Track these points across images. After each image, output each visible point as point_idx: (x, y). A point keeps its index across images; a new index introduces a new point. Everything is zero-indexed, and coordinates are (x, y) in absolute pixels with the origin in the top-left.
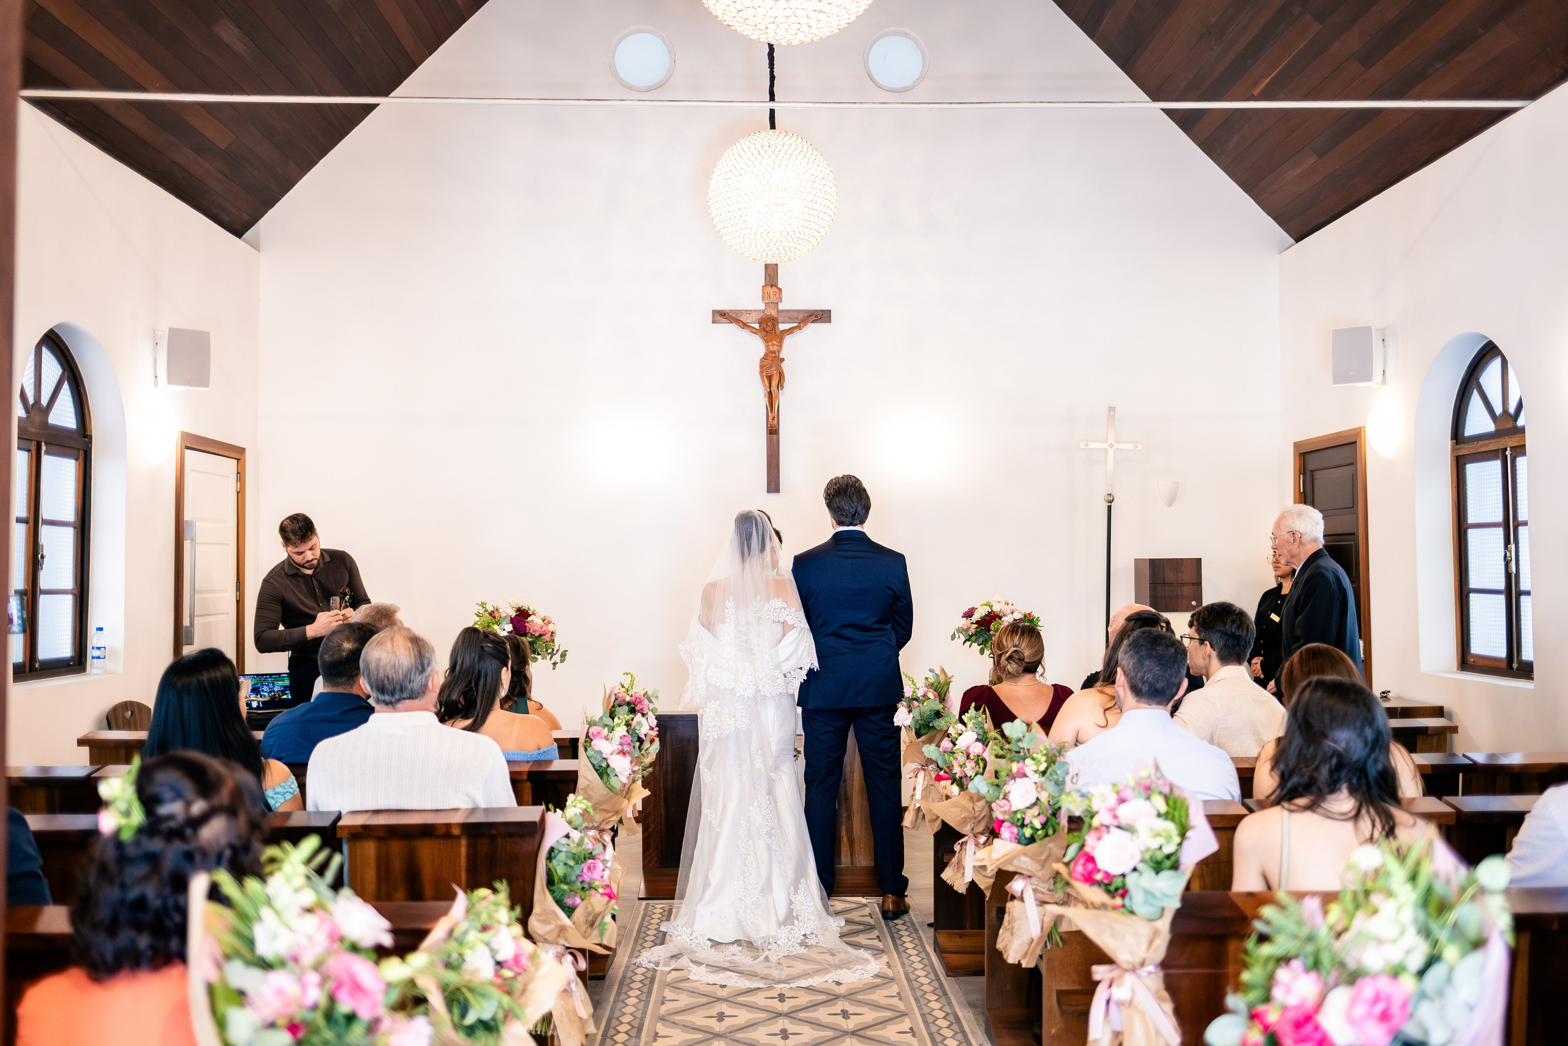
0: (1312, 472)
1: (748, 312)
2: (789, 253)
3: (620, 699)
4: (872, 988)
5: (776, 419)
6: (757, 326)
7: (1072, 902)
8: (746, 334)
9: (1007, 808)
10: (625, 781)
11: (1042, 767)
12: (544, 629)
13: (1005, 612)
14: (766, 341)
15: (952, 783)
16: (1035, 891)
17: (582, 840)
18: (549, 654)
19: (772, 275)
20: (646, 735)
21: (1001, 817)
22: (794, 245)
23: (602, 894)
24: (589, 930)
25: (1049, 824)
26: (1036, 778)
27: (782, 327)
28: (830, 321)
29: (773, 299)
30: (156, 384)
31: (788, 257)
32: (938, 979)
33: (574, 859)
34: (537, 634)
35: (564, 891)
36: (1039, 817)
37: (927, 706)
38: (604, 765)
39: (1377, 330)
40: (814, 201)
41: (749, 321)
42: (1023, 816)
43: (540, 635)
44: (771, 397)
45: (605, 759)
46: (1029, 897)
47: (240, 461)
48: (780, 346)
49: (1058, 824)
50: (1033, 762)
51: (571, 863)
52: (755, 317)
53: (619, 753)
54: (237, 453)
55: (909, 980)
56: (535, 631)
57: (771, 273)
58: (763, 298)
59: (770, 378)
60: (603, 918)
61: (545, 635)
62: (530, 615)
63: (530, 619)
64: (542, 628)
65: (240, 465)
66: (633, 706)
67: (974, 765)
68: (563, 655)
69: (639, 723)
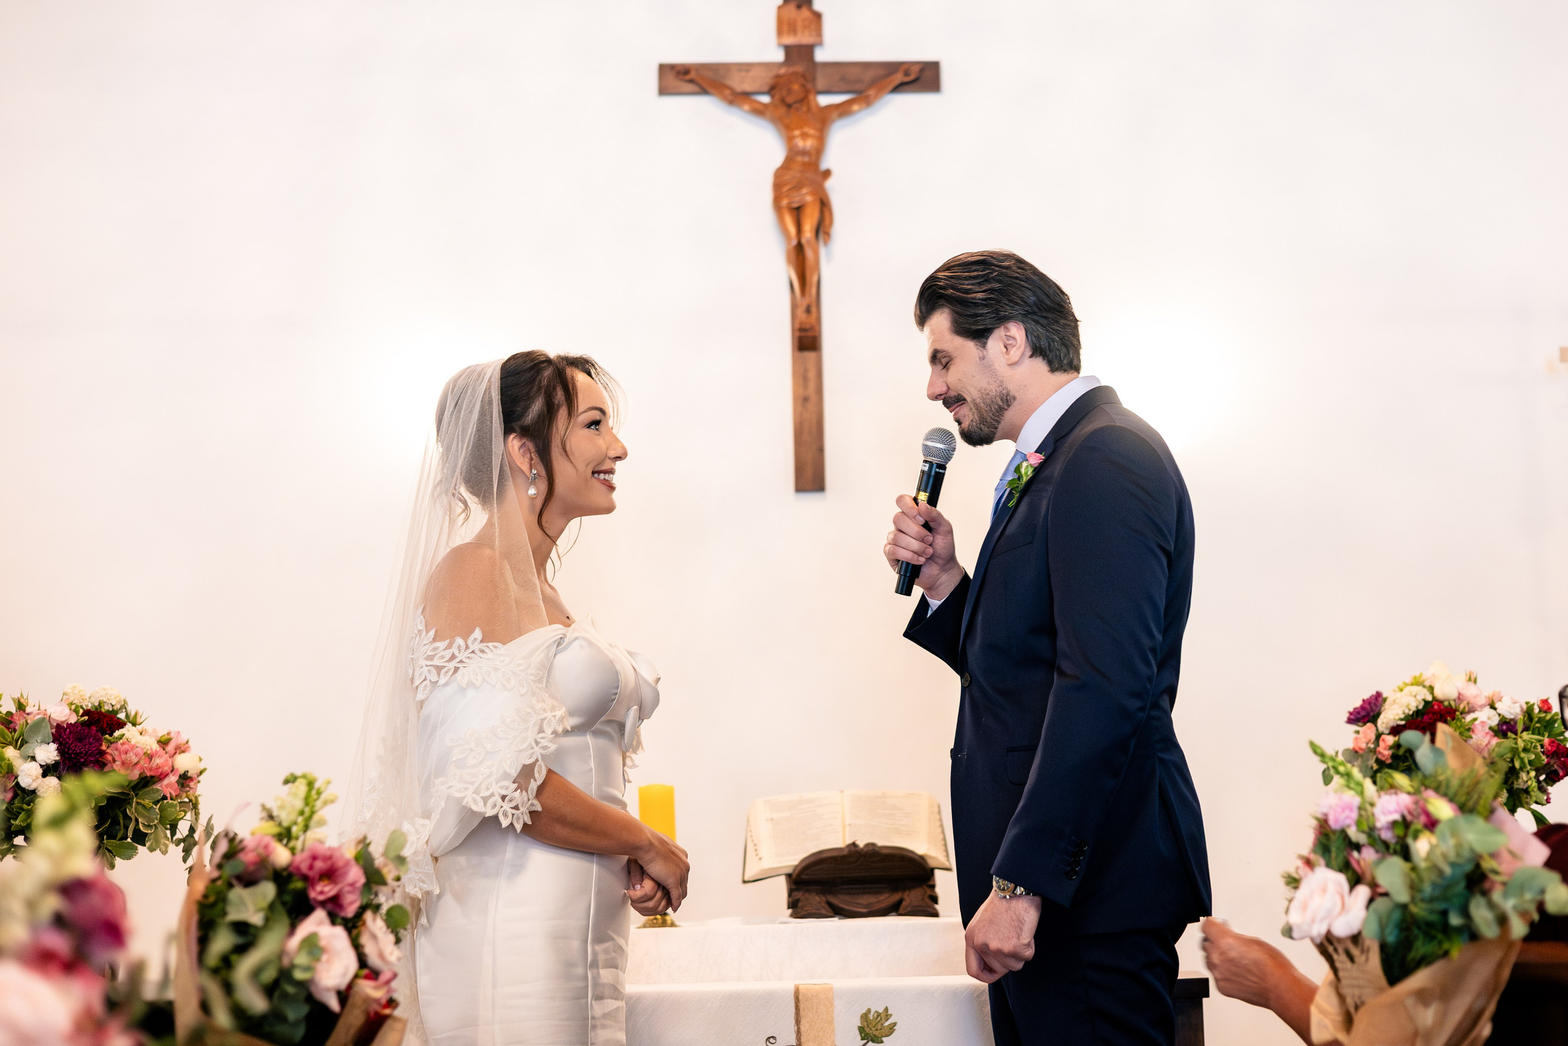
1: (745, 67)
5: (813, 312)
6: (765, 97)
13: (1472, 701)
14: (788, 133)
27: (823, 99)
28: (936, 89)
29: (804, 38)
41: (746, 88)
43: (145, 780)
48: (821, 143)
52: (760, 78)
58: (779, 35)
59: (798, 212)
61: (160, 777)
62: (121, 725)
63: (117, 730)
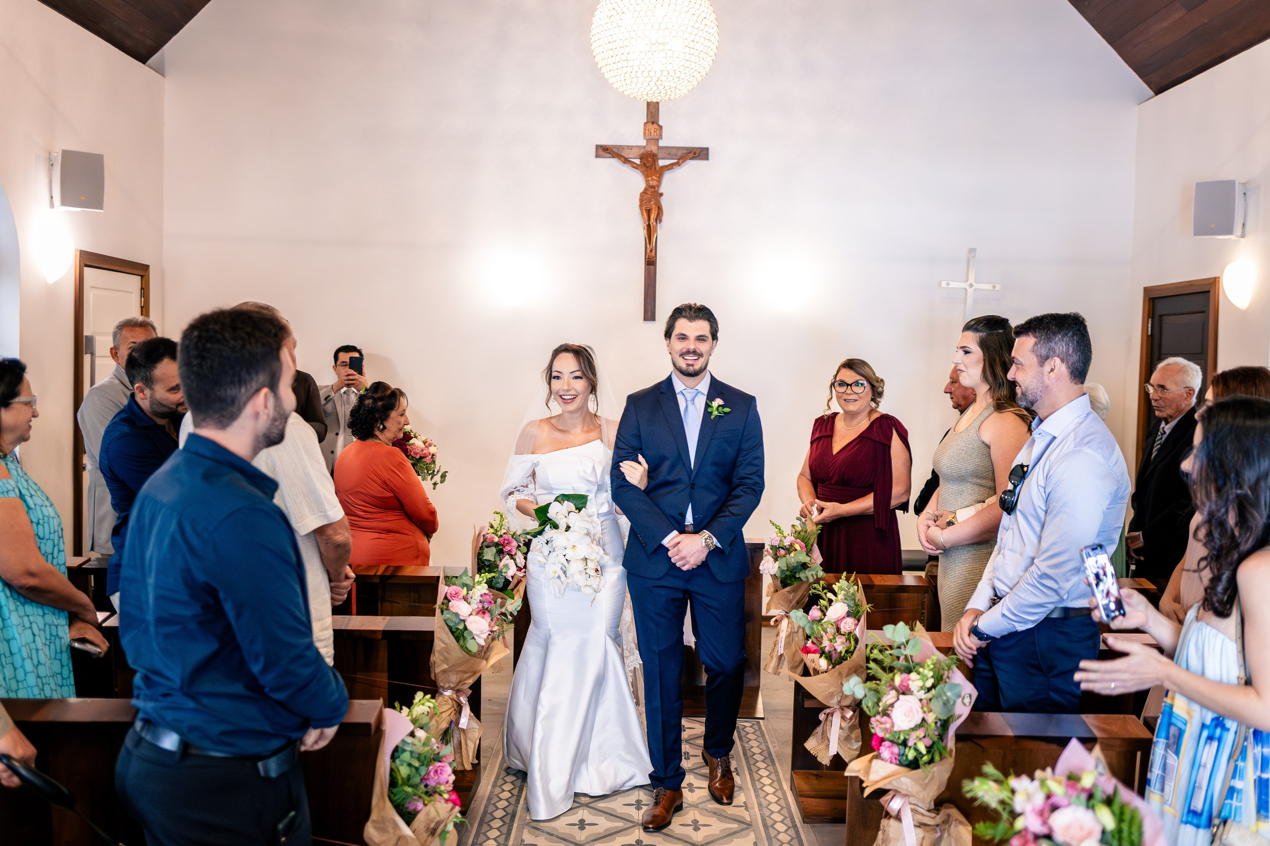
0: (1161, 316)
1: (630, 148)
2: (669, 93)
3: (488, 540)
4: (729, 835)
5: (654, 251)
6: (638, 161)
7: (954, 822)
8: (626, 169)
9: (888, 726)
10: (483, 643)
11: (929, 683)
12: (424, 452)
14: (646, 177)
15: (821, 657)
16: (914, 811)
17: (428, 740)
18: (430, 474)
19: (653, 111)
20: (512, 577)
21: (881, 734)
22: (674, 85)
23: (447, 801)
24: (430, 838)
25: (935, 747)
26: (922, 694)
27: (662, 163)
28: (707, 159)
29: (654, 135)
30: (52, 205)
31: (668, 96)
32: (795, 826)
33: (419, 760)
34: (418, 457)
35: (406, 793)
36: (924, 740)
37: (794, 557)
38: (461, 627)
39: (1239, 184)
40: (695, 41)
41: (630, 156)
42: (907, 737)
43: (421, 458)
44: (650, 231)
45: (464, 621)
46: (908, 818)
47: (144, 278)
48: (660, 181)
49: (945, 748)
50: (918, 677)
51: (416, 764)
52: (636, 152)
53: (477, 613)
54: (141, 270)
55: (765, 826)
56: (416, 454)
57: (653, 110)
58: (645, 134)
59: (649, 212)
60: (446, 825)
61: (426, 457)
62: (412, 438)
63: (411, 441)
64: (422, 450)
65: (143, 282)
66: (501, 547)
67: (845, 641)
68: (443, 476)
69: (506, 566)
